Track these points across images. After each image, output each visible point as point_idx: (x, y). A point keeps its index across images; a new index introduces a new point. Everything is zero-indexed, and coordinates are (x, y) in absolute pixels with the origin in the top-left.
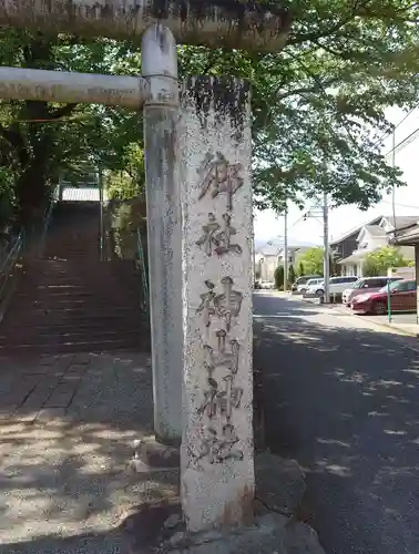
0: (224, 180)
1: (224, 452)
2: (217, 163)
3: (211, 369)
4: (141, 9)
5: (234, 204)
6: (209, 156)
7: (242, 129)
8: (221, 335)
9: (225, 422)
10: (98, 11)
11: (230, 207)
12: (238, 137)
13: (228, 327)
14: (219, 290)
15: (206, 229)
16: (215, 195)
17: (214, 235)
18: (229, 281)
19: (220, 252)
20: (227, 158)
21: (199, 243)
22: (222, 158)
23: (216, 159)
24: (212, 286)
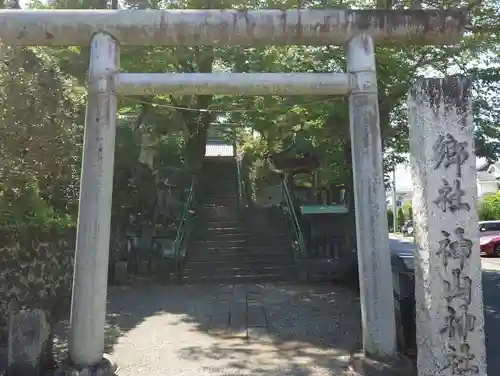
0: (454, 154)
1: (462, 366)
2: (448, 142)
3: (449, 299)
4: (350, 25)
5: (462, 173)
6: (442, 138)
7: (466, 116)
8: (457, 273)
9: (462, 342)
10: (318, 28)
11: (459, 175)
12: (464, 122)
13: (462, 267)
14: (453, 238)
15: (441, 191)
16: (447, 166)
17: (448, 196)
18: (460, 231)
19: (453, 209)
20: (456, 138)
21: (437, 202)
22: (451, 137)
23: (446, 139)
24: (447, 235)
